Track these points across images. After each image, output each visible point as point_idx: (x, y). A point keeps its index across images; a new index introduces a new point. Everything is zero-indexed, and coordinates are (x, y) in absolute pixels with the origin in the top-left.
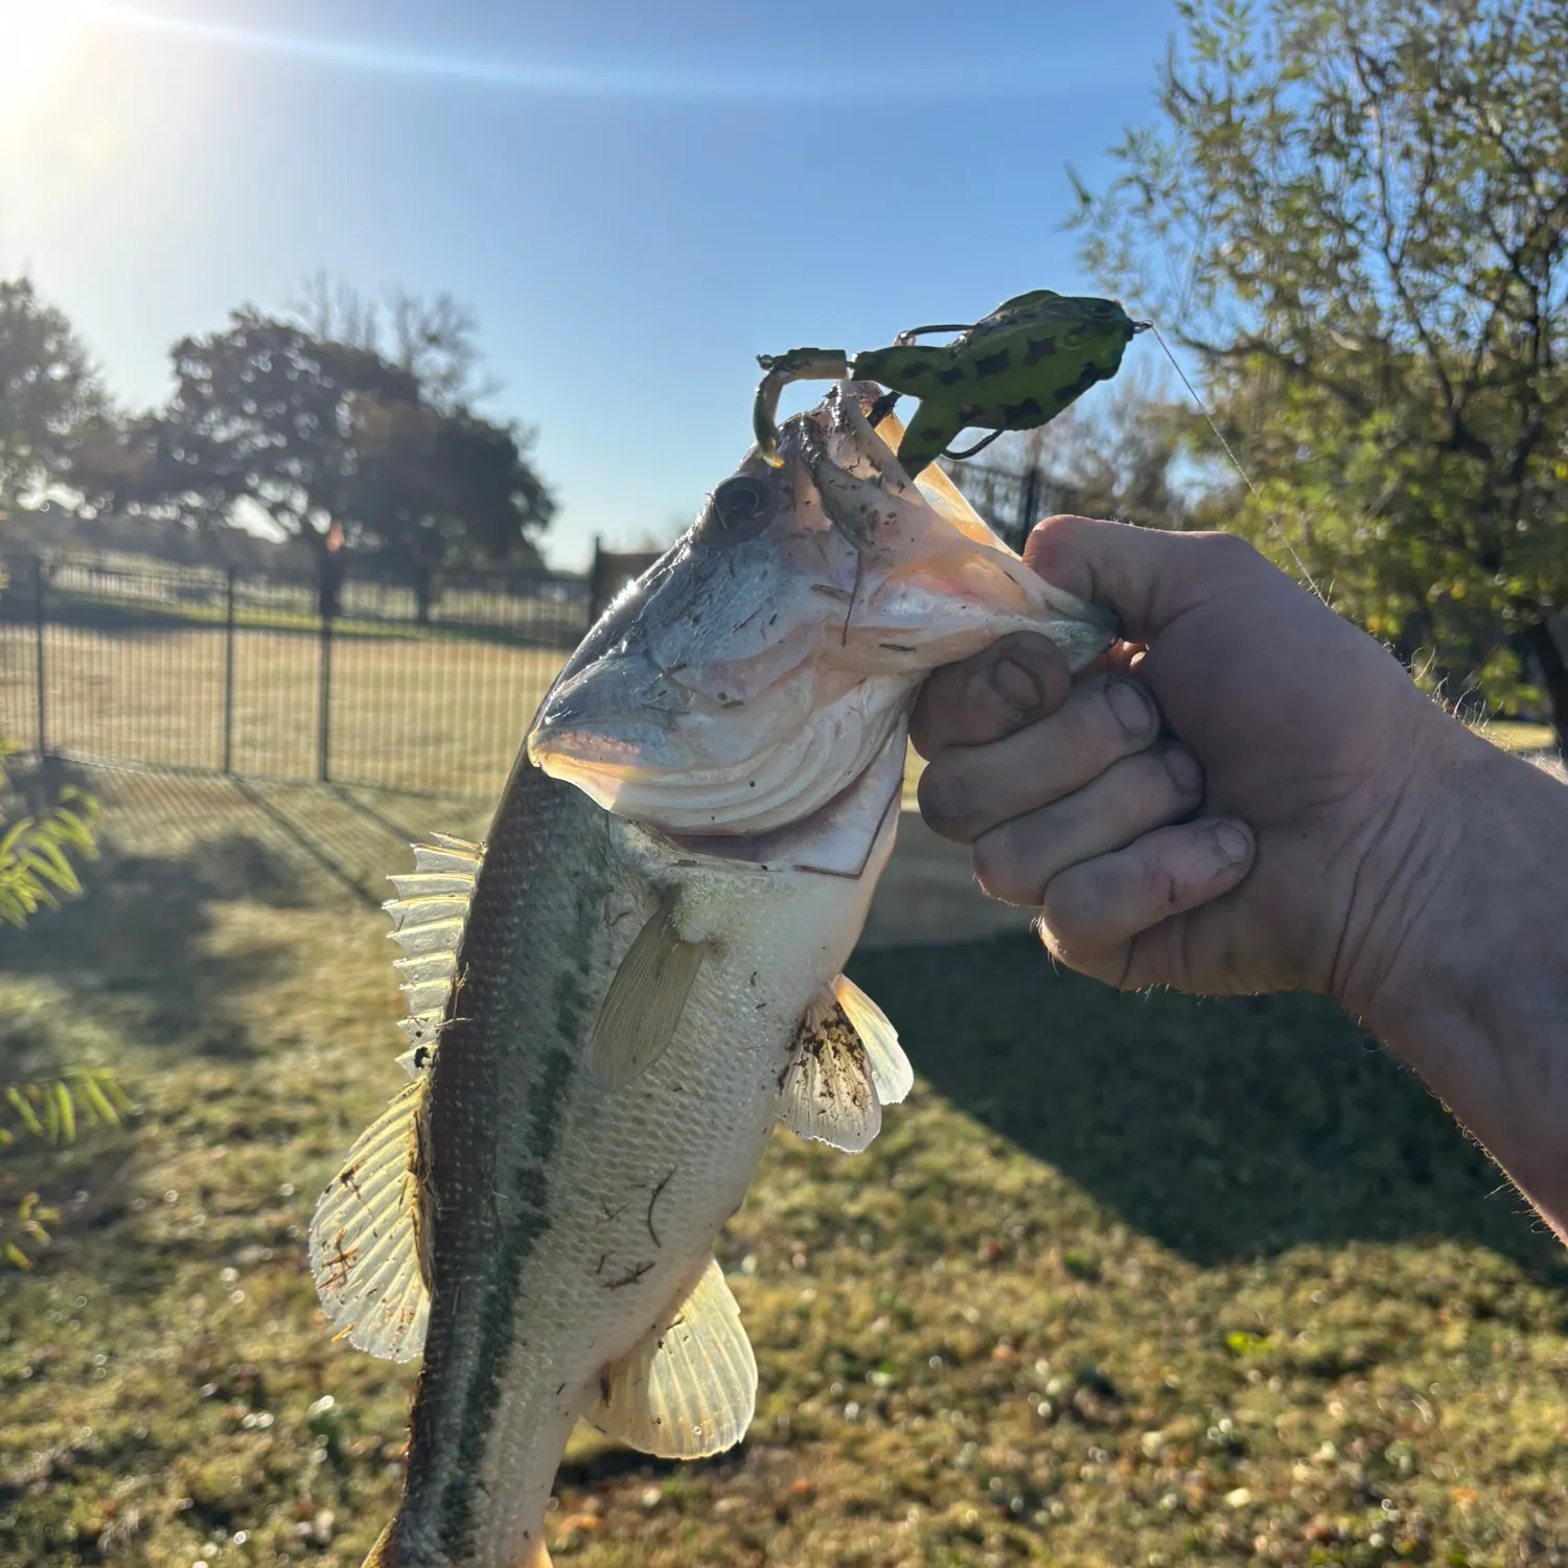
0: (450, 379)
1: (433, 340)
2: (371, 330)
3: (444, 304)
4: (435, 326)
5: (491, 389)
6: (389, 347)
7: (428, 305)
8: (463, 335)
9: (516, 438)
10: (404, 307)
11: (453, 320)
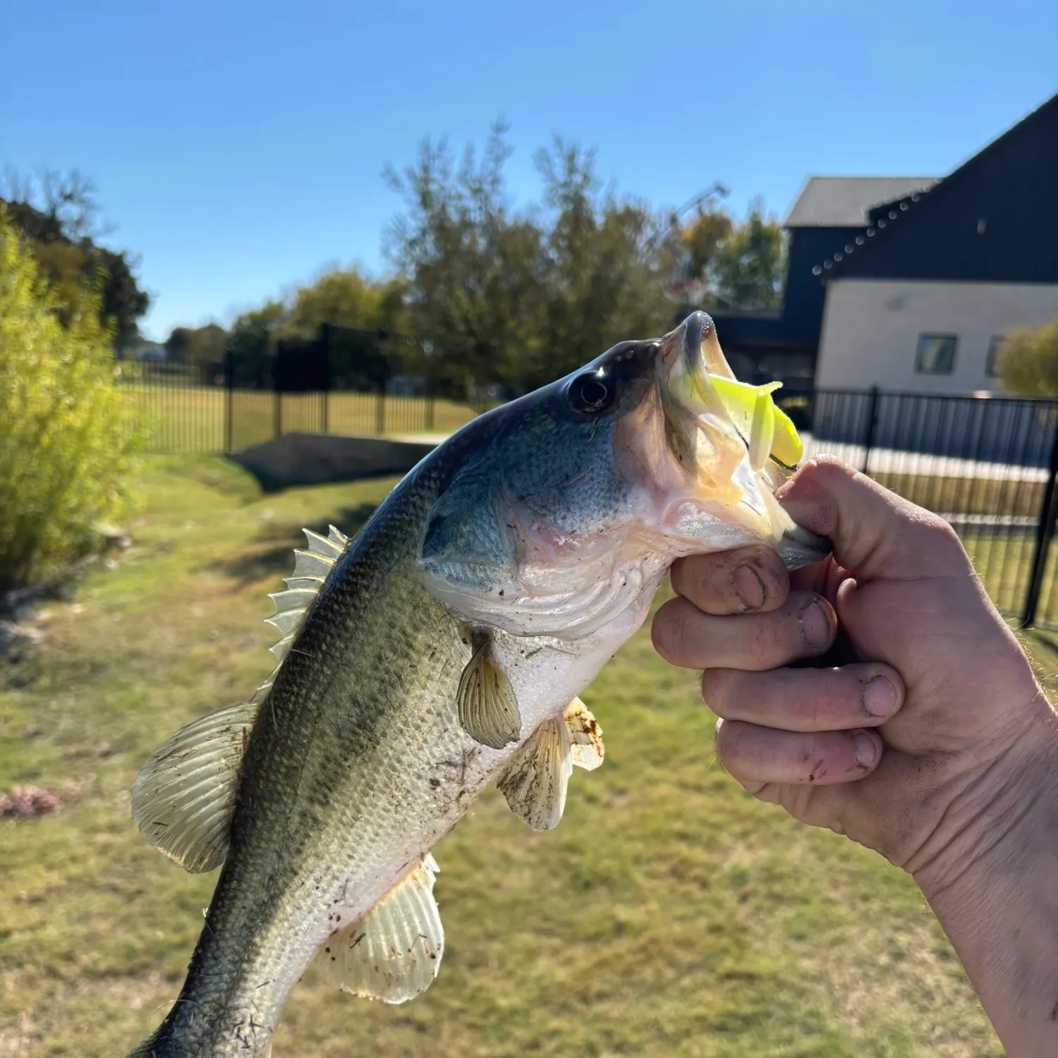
0: (79, 223)
1: (68, 197)
2: (28, 192)
3: (75, 176)
4: (68, 190)
5: (109, 229)
6: (39, 203)
7: (64, 176)
8: (87, 195)
9: (128, 260)
10: (49, 178)
11: (81, 186)
